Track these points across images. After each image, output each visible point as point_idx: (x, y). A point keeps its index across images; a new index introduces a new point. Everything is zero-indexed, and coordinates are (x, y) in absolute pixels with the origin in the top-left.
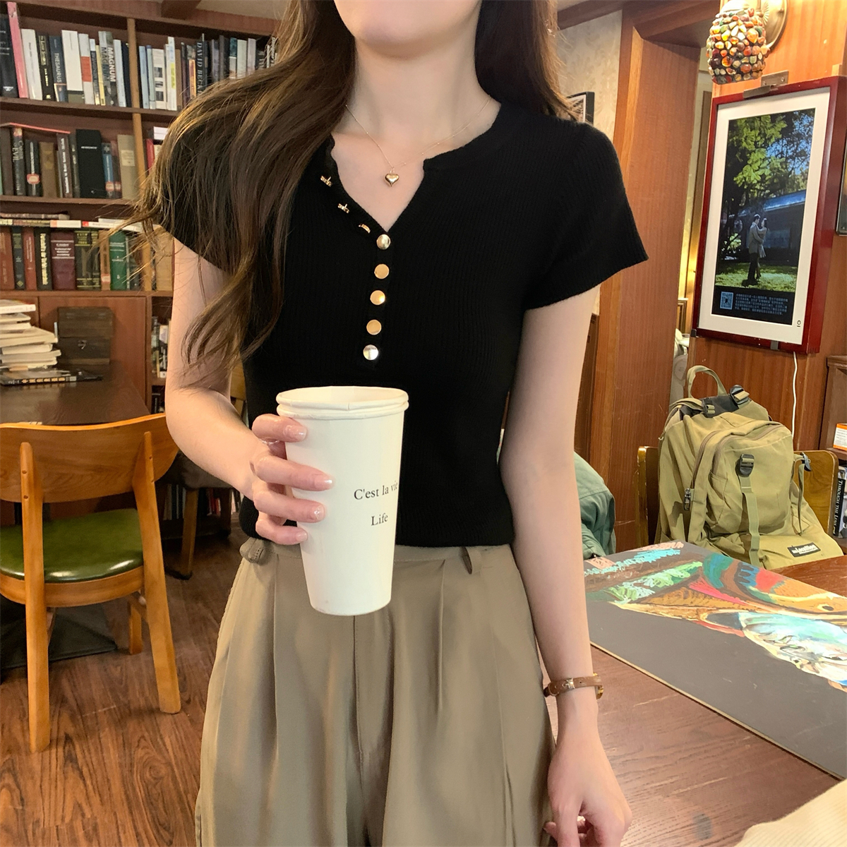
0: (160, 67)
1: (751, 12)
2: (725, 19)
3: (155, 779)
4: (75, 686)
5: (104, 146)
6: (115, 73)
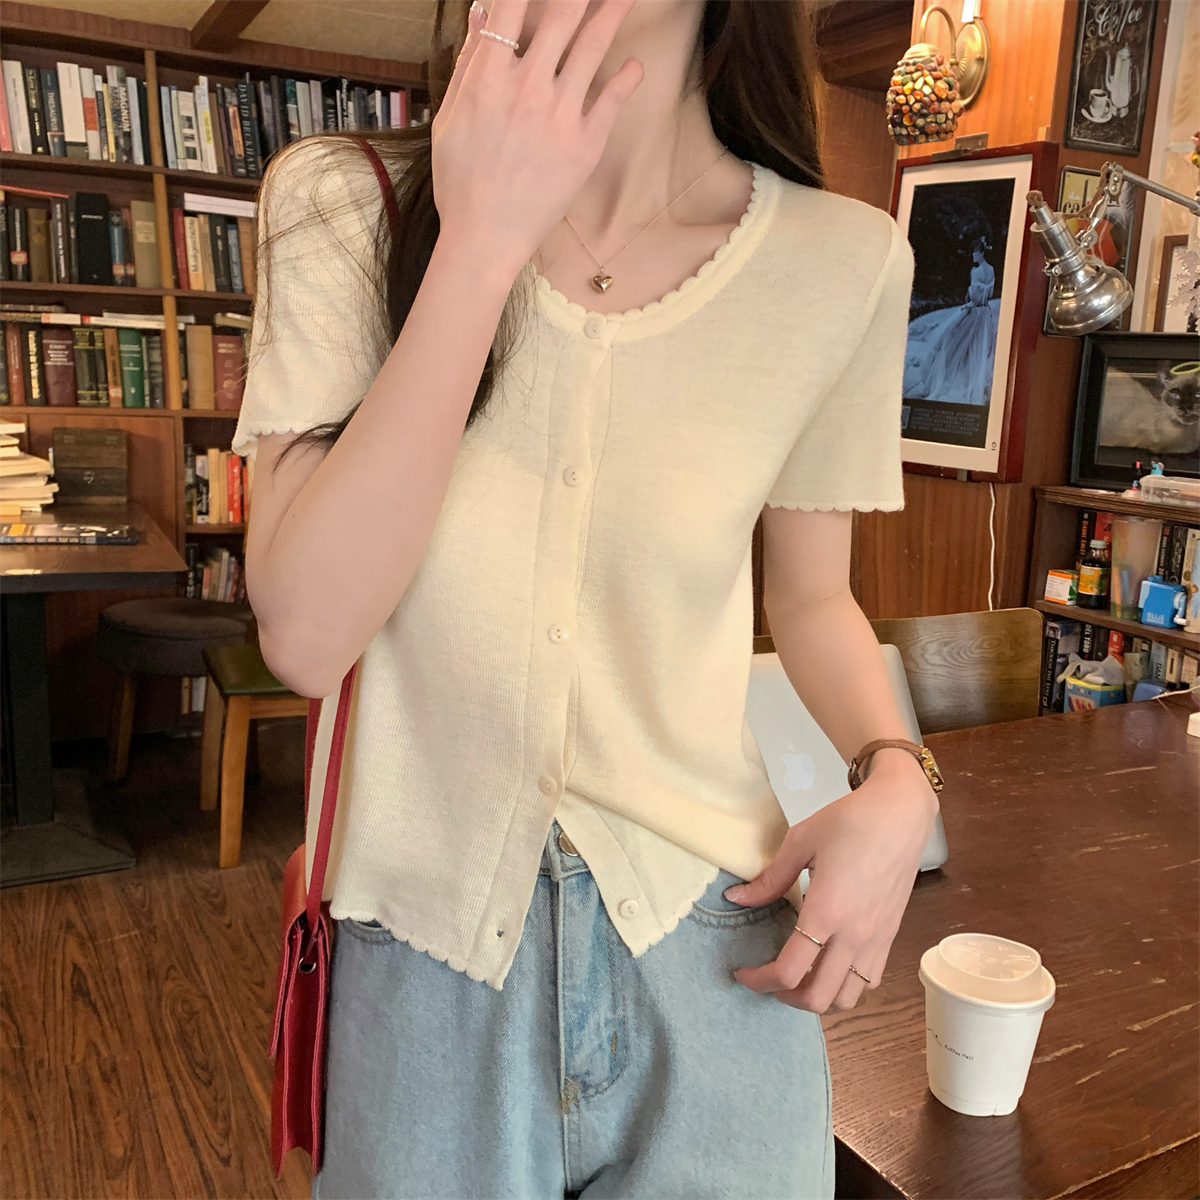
0: (189, 114)
1: (940, 60)
2: (908, 68)
5: (112, 215)
6: (129, 120)
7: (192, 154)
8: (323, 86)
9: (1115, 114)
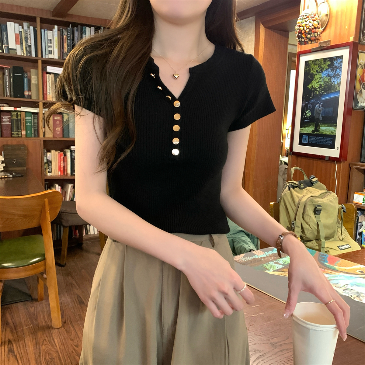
0: (50, 39)
1: (315, 14)
2: (303, 17)
3: (51, 359)
4: (13, 317)
5: (25, 74)
6: (30, 41)
7: (50, 52)
8: (95, 29)
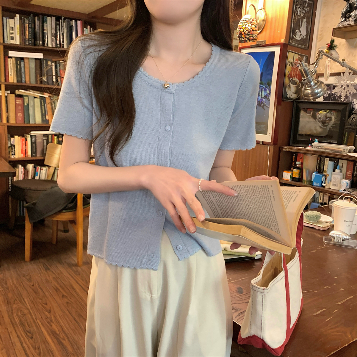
0: (12, 26)
1: (253, 20)
2: (244, 21)
3: (22, 315)
7: (12, 38)
8: (56, 18)
9: (302, 38)
